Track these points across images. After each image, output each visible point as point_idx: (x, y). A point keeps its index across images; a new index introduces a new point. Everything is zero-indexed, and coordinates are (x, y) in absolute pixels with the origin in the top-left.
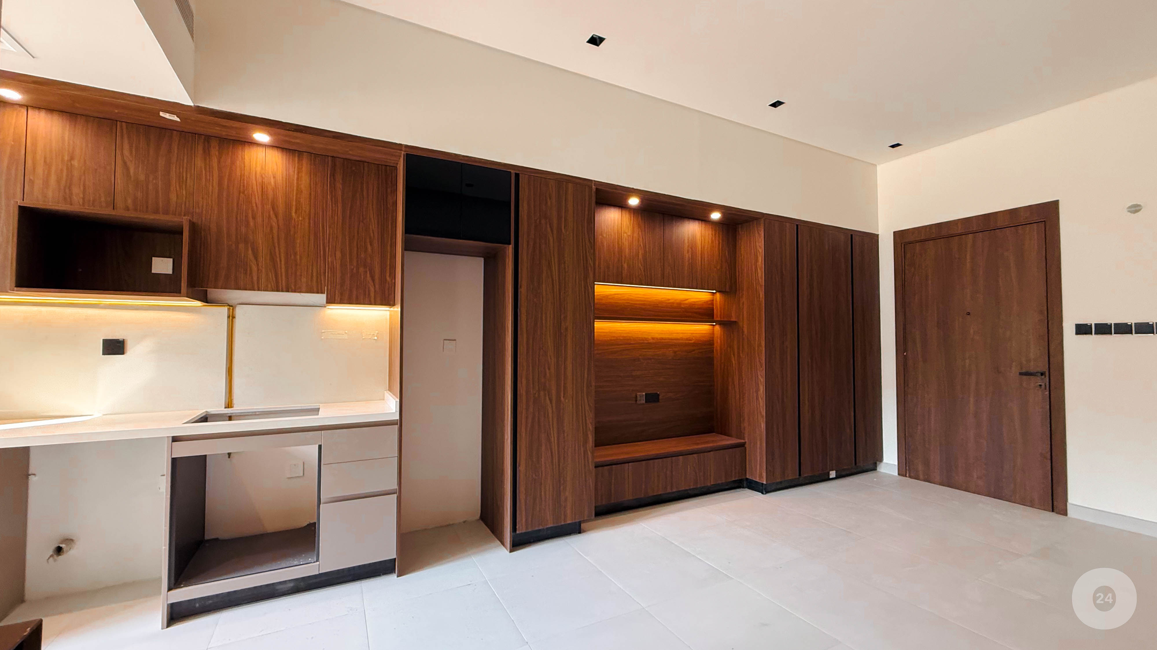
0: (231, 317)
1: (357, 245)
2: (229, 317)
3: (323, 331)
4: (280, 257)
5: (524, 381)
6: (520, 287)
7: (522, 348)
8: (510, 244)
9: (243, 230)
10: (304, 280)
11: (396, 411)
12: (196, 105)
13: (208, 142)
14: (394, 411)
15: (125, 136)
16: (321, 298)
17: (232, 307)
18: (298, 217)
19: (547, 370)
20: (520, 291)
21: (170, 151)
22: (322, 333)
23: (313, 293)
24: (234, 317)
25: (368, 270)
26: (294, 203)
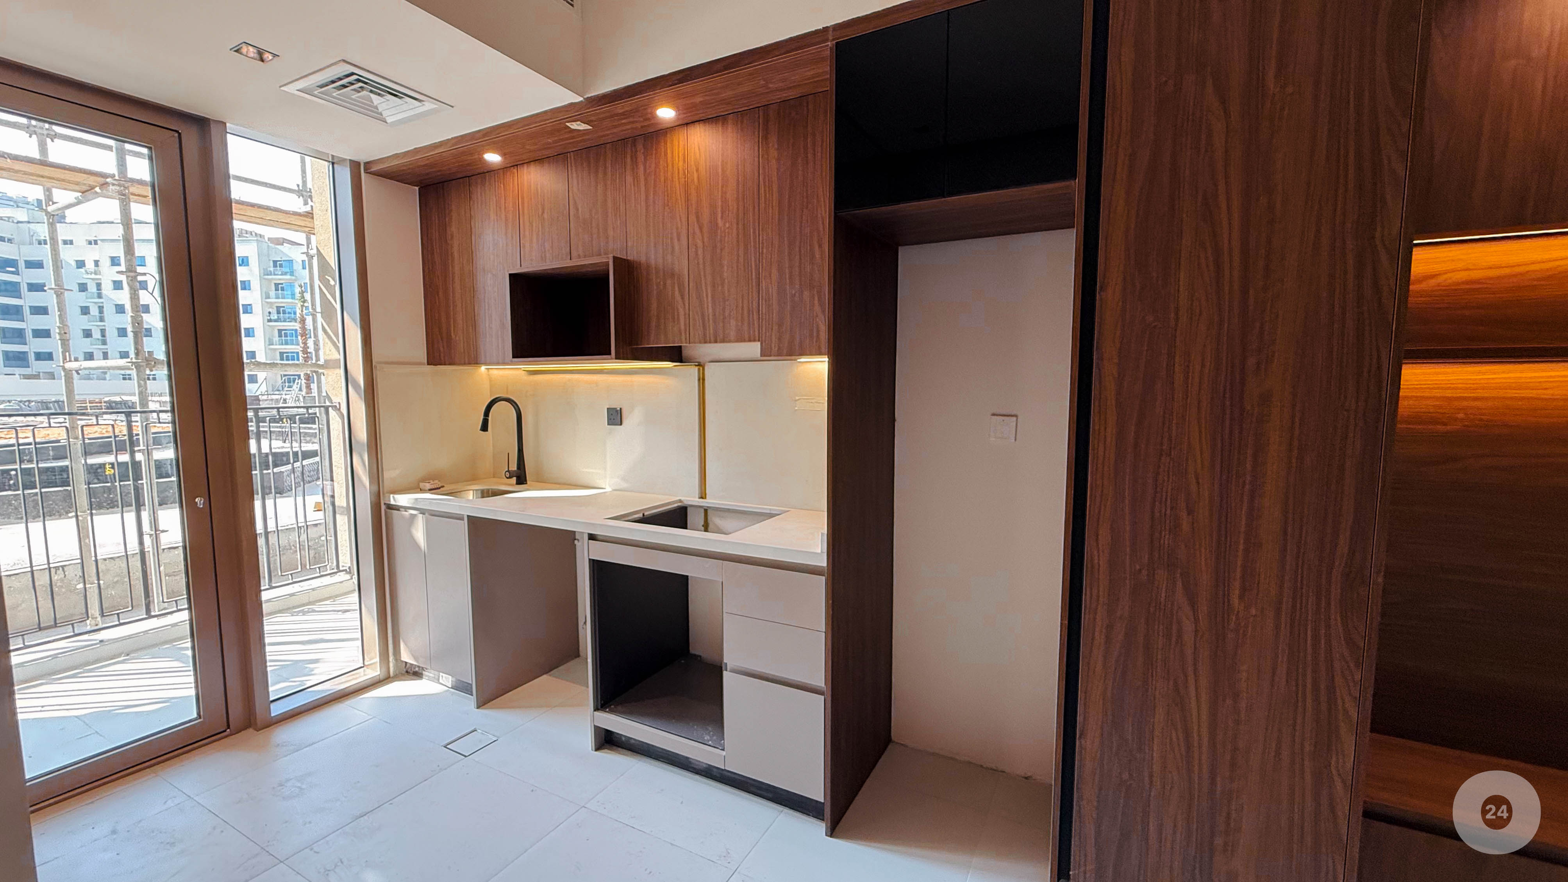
0: (702, 380)
1: (800, 251)
2: (699, 380)
3: (797, 398)
4: (707, 291)
5: (1104, 534)
6: (1101, 288)
7: (1101, 449)
8: (1074, 177)
9: (669, 257)
10: (733, 323)
11: (822, 552)
12: (585, 97)
13: (635, 146)
14: (819, 551)
15: (574, 168)
16: (754, 348)
17: (700, 365)
18: (725, 225)
19: (1184, 514)
20: (1101, 300)
21: (605, 173)
22: (796, 401)
23: (744, 341)
24: (704, 379)
25: (815, 292)
26: (720, 203)
